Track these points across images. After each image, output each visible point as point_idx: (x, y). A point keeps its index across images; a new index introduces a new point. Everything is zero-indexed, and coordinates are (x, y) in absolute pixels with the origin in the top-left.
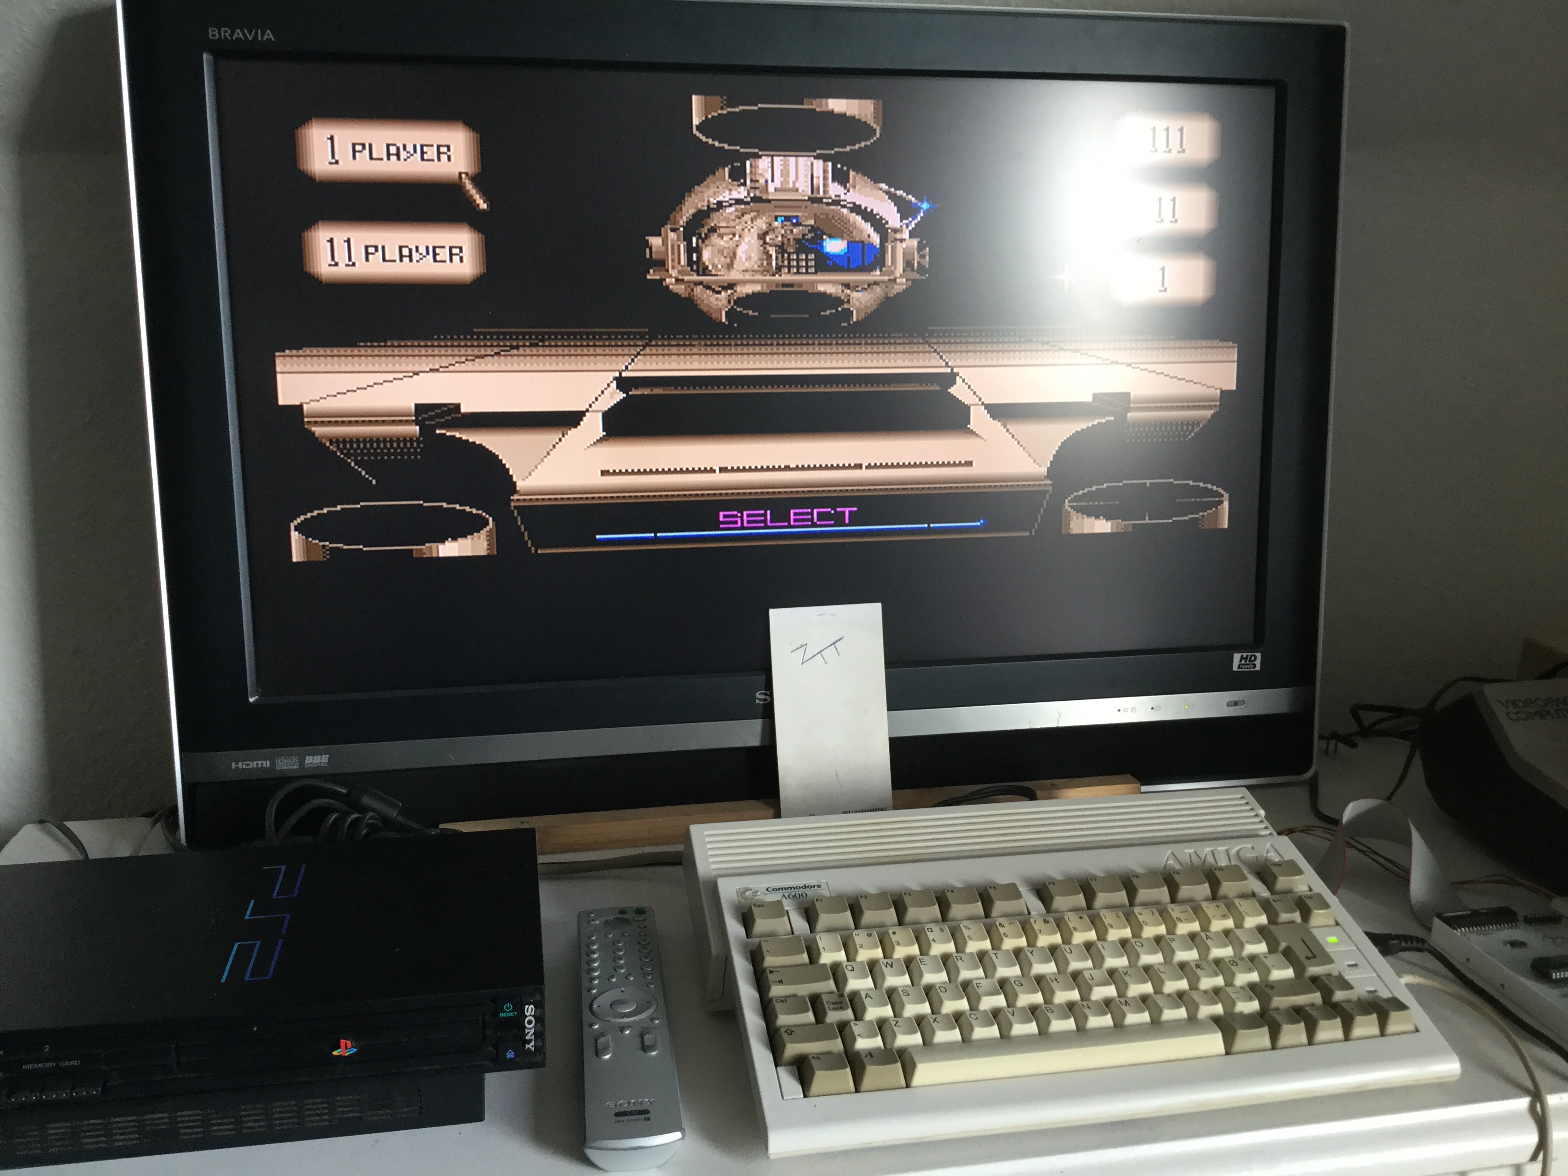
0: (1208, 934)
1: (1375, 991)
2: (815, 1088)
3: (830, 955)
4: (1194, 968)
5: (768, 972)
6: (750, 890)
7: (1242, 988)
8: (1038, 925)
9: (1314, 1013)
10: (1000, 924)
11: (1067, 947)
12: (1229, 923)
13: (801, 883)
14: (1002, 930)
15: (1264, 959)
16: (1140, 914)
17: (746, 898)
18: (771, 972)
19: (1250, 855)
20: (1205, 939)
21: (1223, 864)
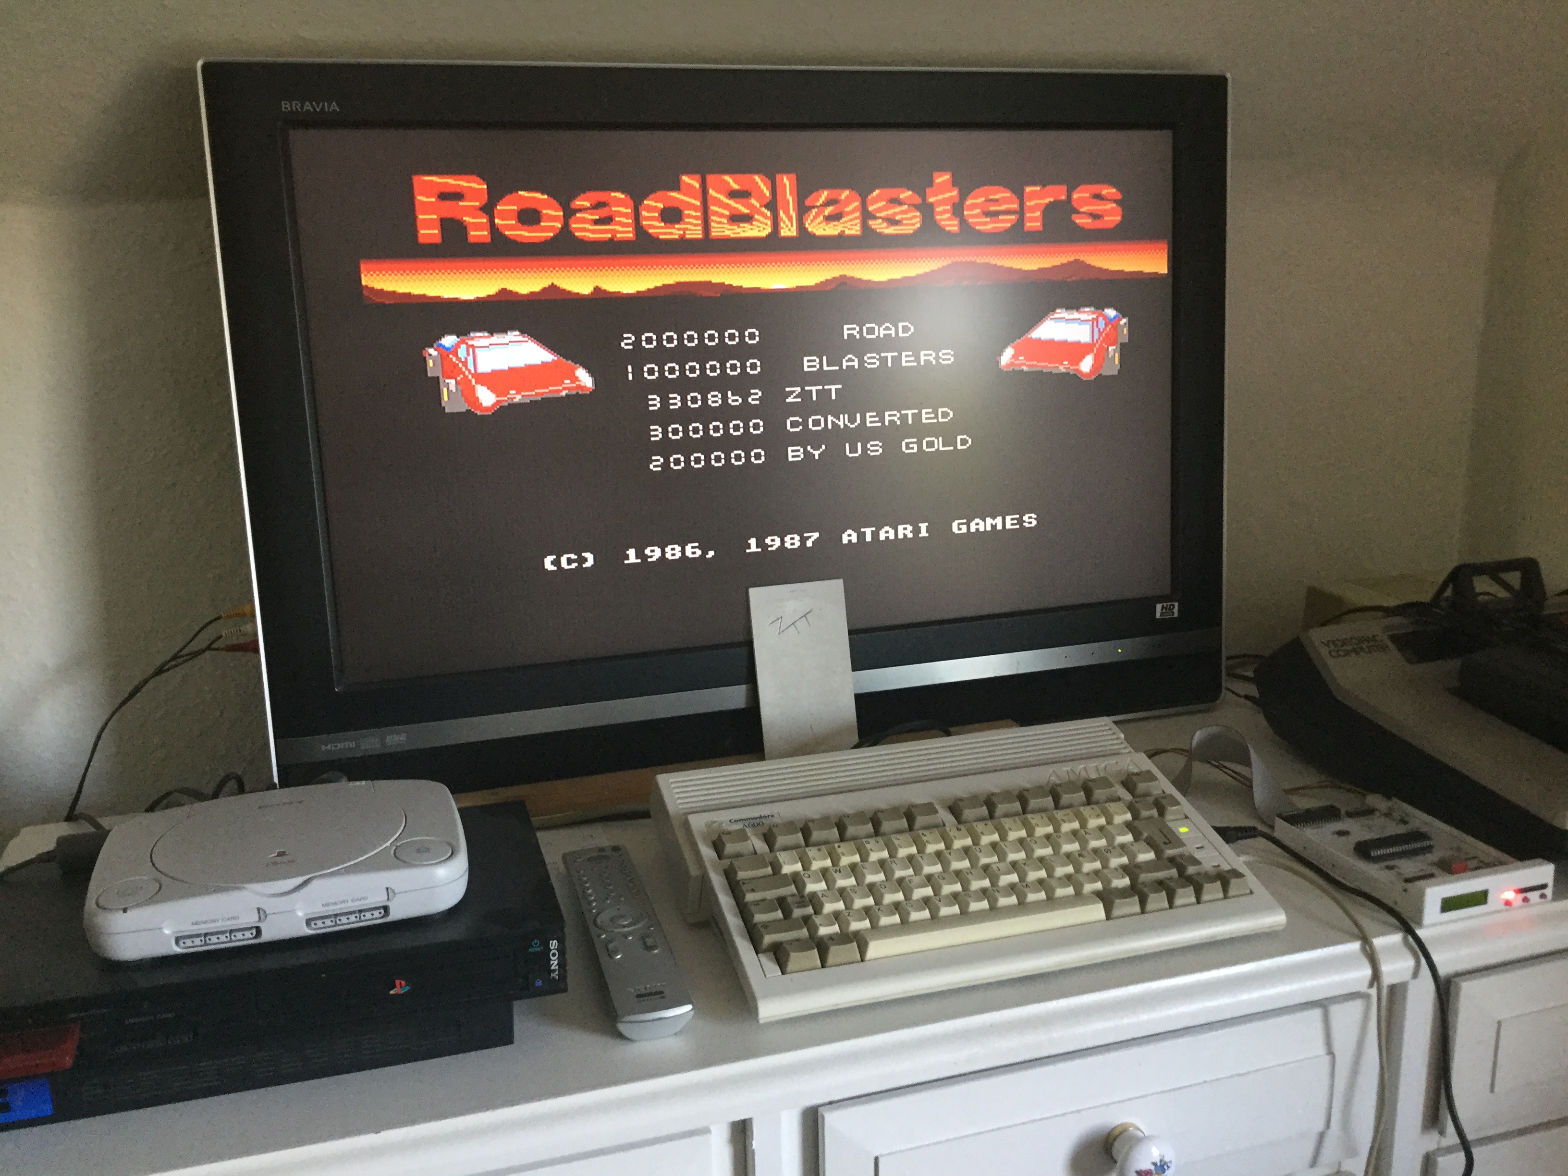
0: (1086, 830)
1: (1218, 866)
2: (790, 967)
3: (790, 867)
4: (1077, 856)
5: (741, 884)
6: (717, 822)
7: (1116, 869)
8: (953, 833)
9: (1173, 884)
10: (924, 834)
11: (977, 848)
12: (1102, 821)
13: (758, 814)
14: (925, 839)
15: (1130, 846)
16: (1032, 818)
17: (715, 829)
18: (744, 883)
19: (1114, 769)
20: (1084, 834)
21: (1094, 777)
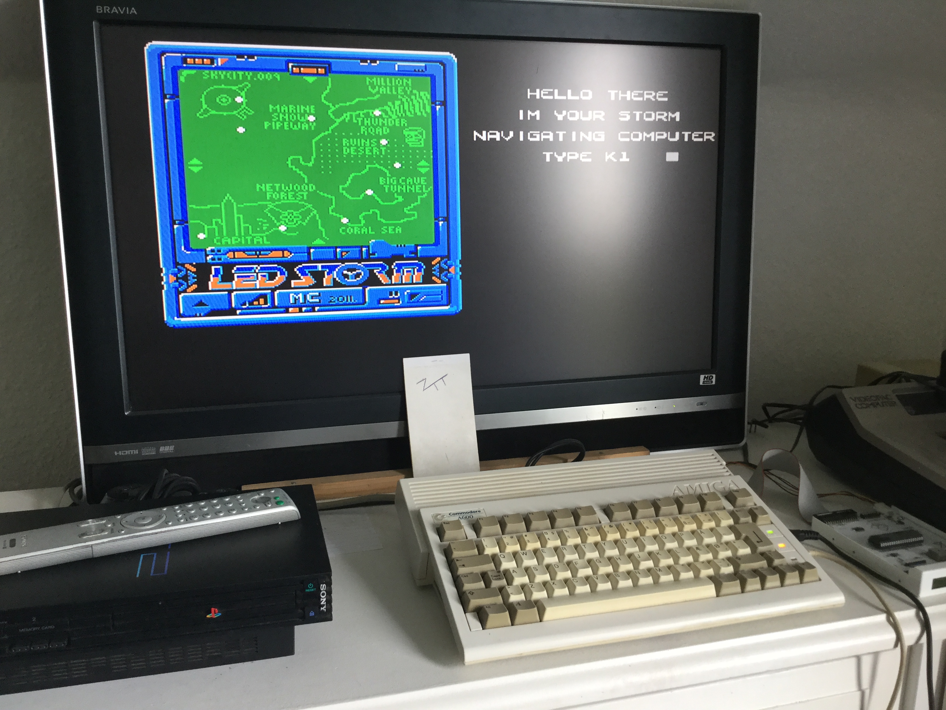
0: (701, 530)
1: (796, 559)
2: (489, 623)
3: (490, 549)
4: (695, 549)
5: (456, 561)
6: (440, 514)
7: (723, 559)
8: (606, 529)
9: (764, 572)
10: (585, 529)
11: (624, 540)
12: (713, 524)
13: (469, 510)
14: (586, 532)
15: (733, 543)
16: (663, 520)
17: (437, 520)
18: (457, 560)
19: (720, 487)
20: (700, 533)
21: (706, 492)
